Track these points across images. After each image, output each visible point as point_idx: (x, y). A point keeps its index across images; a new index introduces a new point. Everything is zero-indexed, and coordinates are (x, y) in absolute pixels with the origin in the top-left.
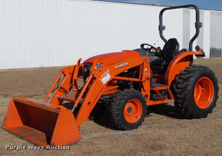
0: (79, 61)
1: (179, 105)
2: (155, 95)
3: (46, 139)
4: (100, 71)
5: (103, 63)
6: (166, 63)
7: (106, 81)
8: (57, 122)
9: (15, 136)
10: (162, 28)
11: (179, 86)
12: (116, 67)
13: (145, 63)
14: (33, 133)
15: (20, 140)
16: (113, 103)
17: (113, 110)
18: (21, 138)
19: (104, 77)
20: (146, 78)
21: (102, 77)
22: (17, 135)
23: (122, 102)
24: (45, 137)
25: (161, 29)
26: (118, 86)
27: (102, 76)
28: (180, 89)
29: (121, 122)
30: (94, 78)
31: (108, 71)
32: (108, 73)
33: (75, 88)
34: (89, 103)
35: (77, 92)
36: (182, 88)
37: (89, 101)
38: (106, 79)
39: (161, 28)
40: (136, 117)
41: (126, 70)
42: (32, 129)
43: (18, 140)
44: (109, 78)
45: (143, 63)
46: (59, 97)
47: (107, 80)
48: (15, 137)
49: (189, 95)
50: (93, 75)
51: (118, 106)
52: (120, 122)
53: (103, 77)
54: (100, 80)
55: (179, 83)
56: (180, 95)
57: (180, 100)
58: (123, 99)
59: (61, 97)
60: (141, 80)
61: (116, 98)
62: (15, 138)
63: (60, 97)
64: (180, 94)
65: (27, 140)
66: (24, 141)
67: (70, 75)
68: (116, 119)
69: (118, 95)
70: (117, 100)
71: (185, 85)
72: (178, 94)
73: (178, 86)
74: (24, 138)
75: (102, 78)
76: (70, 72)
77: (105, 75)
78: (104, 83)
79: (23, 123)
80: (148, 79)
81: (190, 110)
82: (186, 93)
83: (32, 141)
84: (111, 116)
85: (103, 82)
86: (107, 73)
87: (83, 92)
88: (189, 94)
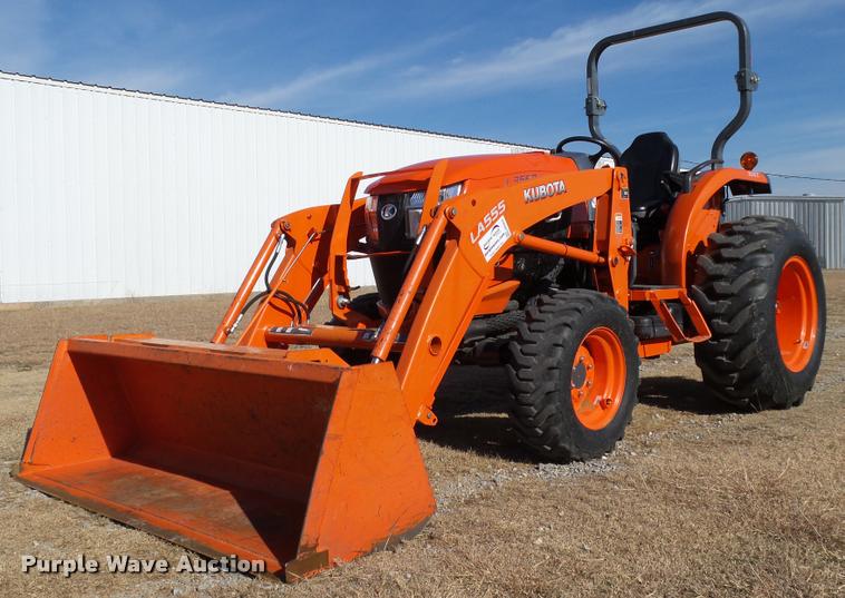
0: (354, 183)
1: (720, 358)
2: (646, 320)
3: (247, 522)
4: (474, 203)
5: (462, 183)
6: (648, 210)
7: (495, 250)
8: (332, 429)
9: (82, 513)
10: (598, 106)
11: (721, 286)
12: (527, 195)
13: (615, 191)
14: (174, 494)
15: (111, 528)
16: (519, 347)
17: (523, 373)
18: (116, 522)
19: (487, 230)
20: (620, 250)
21: (479, 231)
22: (94, 509)
23: (564, 340)
24: (235, 509)
25: (595, 111)
26: (519, 283)
27: (480, 224)
28: (725, 296)
29: (561, 425)
30: (451, 232)
31: (502, 205)
32: (503, 217)
33: (340, 293)
34: (436, 342)
35: (346, 310)
36: (733, 295)
37: (434, 336)
38: (494, 238)
39: (594, 106)
40: (604, 404)
41: (556, 215)
42: (158, 473)
43: (100, 529)
44: (505, 239)
45: (610, 192)
46: (274, 330)
47: (499, 245)
48: (85, 519)
49: (762, 319)
50: (450, 216)
51: (550, 356)
52: (556, 423)
53: (483, 229)
54: (473, 241)
55: (719, 277)
56: (729, 322)
57: (728, 341)
58: (566, 325)
59: (283, 331)
60: (602, 260)
61: (535, 324)
62: (86, 524)
63: (279, 330)
64: (729, 317)
65: (151, 530)
66: (137, 536)
67: (311, 242)
68: (538, 413)
69: (540, 312)
70: (539, 331)
71: (748, 280)
72: (717, 316)
73: (715, 287)
74: (133, 521)
75: (483, 234)
76: (312, 231)
77: (493, 223)
78: (488, 258)
79: (110, 450)
80: (624, 255)
81: (763, 374)
82: (752, 311)
83: (178, 532)
84: (517, 399)
85: (484, 252)
86: (499, 216)
87: (410, 289)
88: (761, 314)
